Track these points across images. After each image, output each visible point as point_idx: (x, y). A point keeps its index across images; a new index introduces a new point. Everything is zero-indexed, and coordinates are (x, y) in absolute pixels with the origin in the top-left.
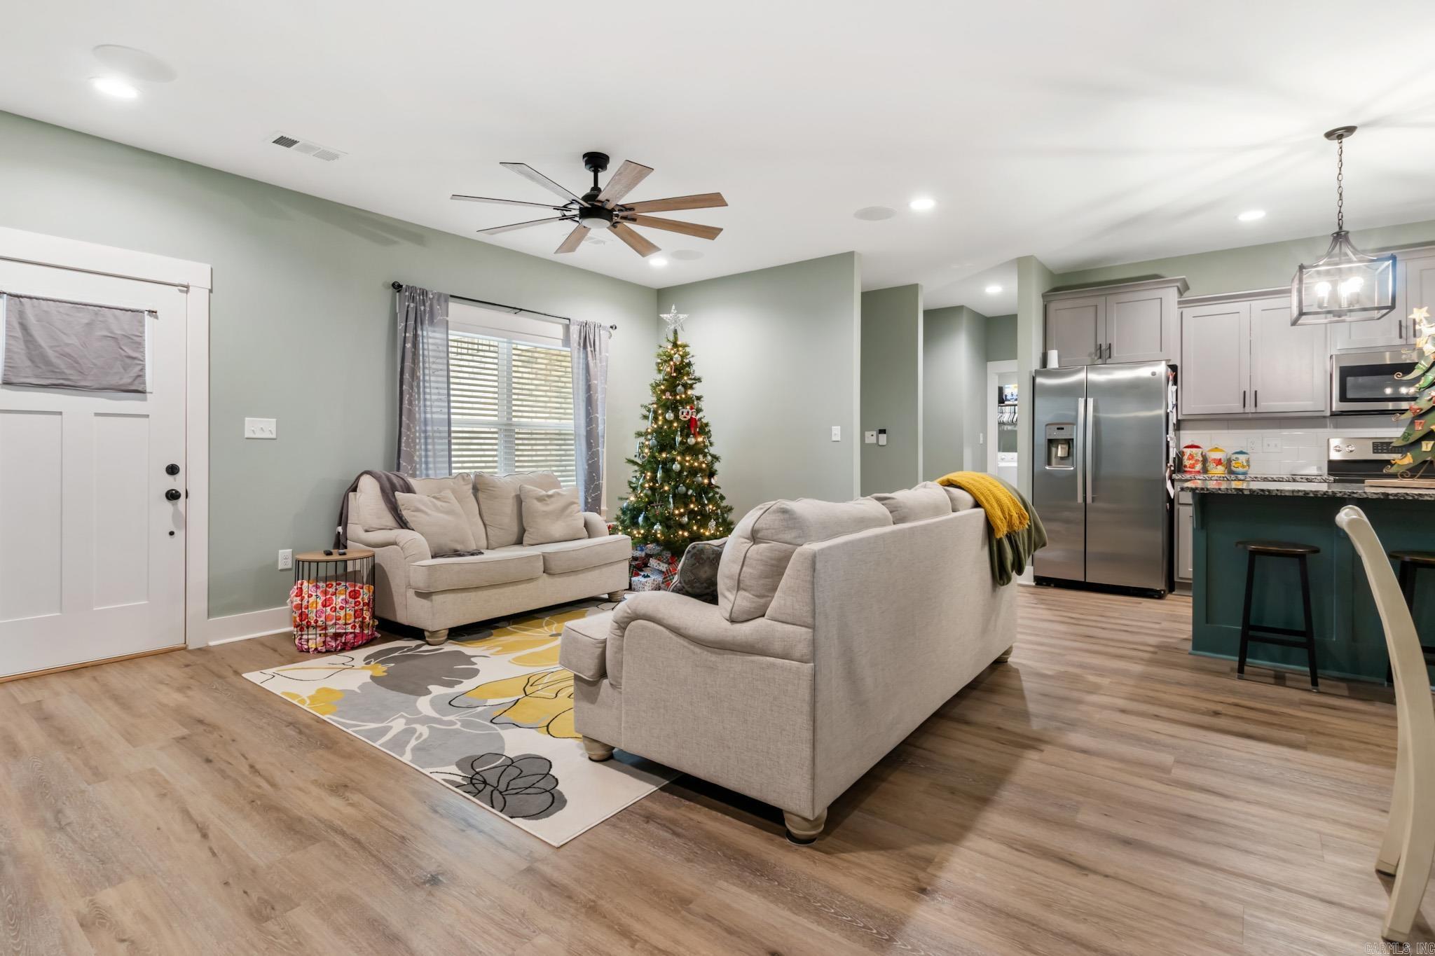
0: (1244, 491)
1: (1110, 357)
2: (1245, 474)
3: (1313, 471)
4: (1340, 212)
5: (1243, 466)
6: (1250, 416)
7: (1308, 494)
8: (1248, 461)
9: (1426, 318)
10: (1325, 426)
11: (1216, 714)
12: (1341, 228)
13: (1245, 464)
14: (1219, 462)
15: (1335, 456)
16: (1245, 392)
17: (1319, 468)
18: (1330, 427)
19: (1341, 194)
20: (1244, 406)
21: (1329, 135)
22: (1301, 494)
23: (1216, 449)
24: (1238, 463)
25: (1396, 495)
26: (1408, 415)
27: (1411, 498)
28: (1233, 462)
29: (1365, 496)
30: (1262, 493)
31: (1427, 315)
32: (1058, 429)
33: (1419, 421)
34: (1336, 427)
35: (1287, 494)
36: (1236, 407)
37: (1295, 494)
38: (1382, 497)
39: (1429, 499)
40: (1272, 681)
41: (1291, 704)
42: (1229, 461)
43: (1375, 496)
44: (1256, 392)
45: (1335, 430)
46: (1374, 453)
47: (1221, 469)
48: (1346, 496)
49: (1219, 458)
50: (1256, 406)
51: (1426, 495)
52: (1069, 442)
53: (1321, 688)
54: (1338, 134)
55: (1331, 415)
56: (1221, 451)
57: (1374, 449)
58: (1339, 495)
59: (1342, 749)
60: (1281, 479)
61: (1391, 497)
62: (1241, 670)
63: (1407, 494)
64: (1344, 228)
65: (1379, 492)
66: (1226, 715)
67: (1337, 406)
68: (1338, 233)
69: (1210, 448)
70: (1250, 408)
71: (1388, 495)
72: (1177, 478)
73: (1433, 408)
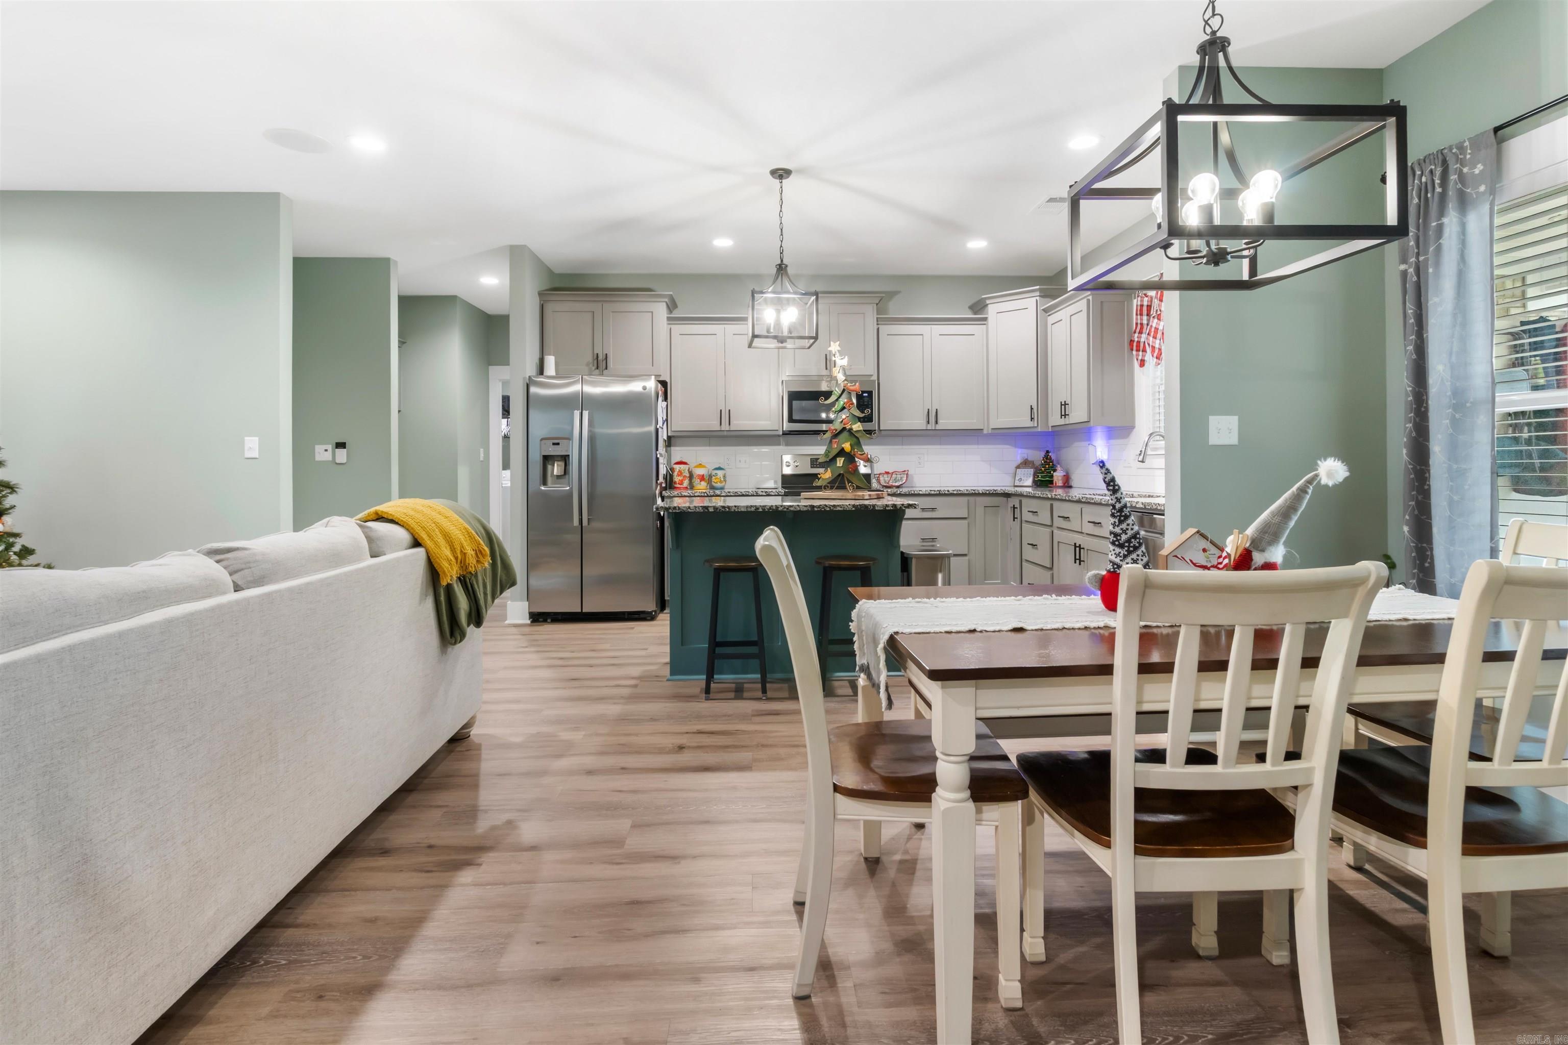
0: (709, 508)
1: (606, 369)
2: (722, 488)
3: (771, 484)
4: (781, 246)
5: (721, 482)
6: (725, 433)
7: (758, 509)
8: (724, 476)
9: (838, 351)
10: (779, 445)
11: (681, 748)
12: (782, 261)
13: (722, 479)
14: (702, 478)
15: (788, 471)
16: (721, 410)
17: (776, 482)
18: (783, 446)
19: (782, 230)
20: (721, 424)
21: (773, 172)
22: (753, 509)
23: (700, 466)
24: (717, 478)
25: (819, 507)
26: (828, 435)
27: (828, 509)
28: (714, 477)
29: (799, 509)
30: (723, 510)
31: (839, 349)
32: (554, 444)
33: (835, 440)
34: (787, 445)
35: (743, 510)
36: (714, 425)
37: (749, 510)
39: (840, 509)
40: (732, 695)
41: (744, 718)
42: (710, 476)
43: (805, 509)
44: (729, 410)
45: (786, 448)
46: (811, 467)
47: (704, 484)
48: (785, 510)
49: (702, 474)
50: (729, 424)
51: (838, 506)
52: (565, 459)
53: (769, 694)
54: (781, 174)
55: (783, 434)
56: (704, 467)
57: (811, 464)
58: (780, 509)
59: (779, 759)
61: (816, 509)
62: (708, 690)
63: (826, 505)
64: (784, 262)
65: (807, 504)
66: (689, 747)
67: (787, 426)
68: (780, 265)
69: (695, 464)
70: (725, 427)
71: (812, 507)
72: (666, 495)
73: (844, 429)
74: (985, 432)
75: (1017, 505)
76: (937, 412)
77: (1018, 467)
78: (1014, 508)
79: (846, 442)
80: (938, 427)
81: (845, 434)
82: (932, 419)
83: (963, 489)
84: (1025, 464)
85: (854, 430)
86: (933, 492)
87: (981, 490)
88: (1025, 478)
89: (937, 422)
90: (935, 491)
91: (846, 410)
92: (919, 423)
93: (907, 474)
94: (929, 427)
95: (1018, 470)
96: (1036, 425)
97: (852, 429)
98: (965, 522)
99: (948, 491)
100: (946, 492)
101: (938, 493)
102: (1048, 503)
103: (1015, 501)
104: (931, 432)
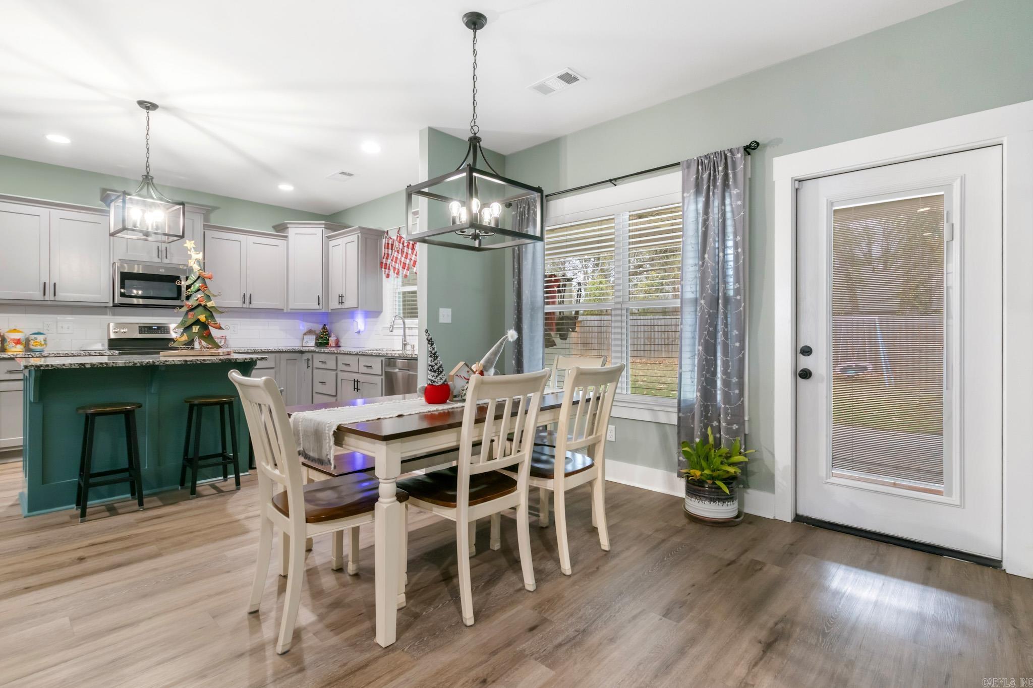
0: (86, 365)
2: (41, 351)
3: (99, 347)
4: (147, 162)
5: (41, 345)
6: (49, 303)
7: (136, 364)
8: (45, 340)
9: (193, 247)
10: (106, 314)
11: (81, 559)
12: (148, 173)
13: (43, 343)
14: (18, 342)
15: (113, 336)
16: (45, 283)
17: (103, 345)
18: (110, 315)
19: (148, 149)
20: (44, 294)
21: (141, 103)
23: (15, 330)
24: (36, 342)
25: (191, 361)
26: (185, 309)
27: (199, 362)
28: (32, 341)
29: (174, 363)
30: (101, 366)
31: (194, 246)
33: (191, 313)
34: (114, 315)
36: (37, 295)
37: (127, 365)
38: (183, 363)
39: (209, 362)
40: (107, 513)
42: (28, 341)
44: (55, 284)
45: (113, 317)
46: (139, 333)
47: (20, 347)
49: (18, 338)
50: (55, 295)
53: (146, 506)
54: (149, 106)
55: (113, 306)
56: (19, 332)
57: (139, 331)
59: (182, 543)
60: (79, 354)
61: (189, 363)
62: (83, 514)
63: (197, 360)
64: (150, 174)
66: (90, 557)
67: (118, 299)
68: (147, 177)
69: (8, 330)
70: (49, 296)
71: (186, 361)
73: (199, 305)
74: (285, 311)
75: (310, 358)
76: (250, 296)
77: (305, 334)
78: (308, 360)
79: (202, 314)
80: (251, 306)
81: (200, 309)
82: (247, 301)
83: (272, 349)
84: (310, 332)
85: (208, 306)
86: (250, 351)
87: (284, 349)
88: (310, 341)
89: (250, 303)
90: (251, 350)
91: (200, 292)
92: (238, 303)
93: (225, 339)
94: (245, 306)
95: (305, 336)
96: (321, 308)
97: (207, 306)
98: (272, 371)
99: (261, 350)
100: (260, 351)
101: (253, 351)
102: (334, 357)
103: (305, 356)
104: (245, 310)
